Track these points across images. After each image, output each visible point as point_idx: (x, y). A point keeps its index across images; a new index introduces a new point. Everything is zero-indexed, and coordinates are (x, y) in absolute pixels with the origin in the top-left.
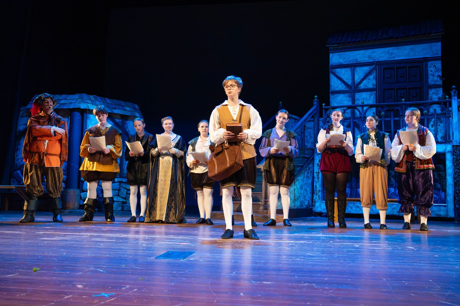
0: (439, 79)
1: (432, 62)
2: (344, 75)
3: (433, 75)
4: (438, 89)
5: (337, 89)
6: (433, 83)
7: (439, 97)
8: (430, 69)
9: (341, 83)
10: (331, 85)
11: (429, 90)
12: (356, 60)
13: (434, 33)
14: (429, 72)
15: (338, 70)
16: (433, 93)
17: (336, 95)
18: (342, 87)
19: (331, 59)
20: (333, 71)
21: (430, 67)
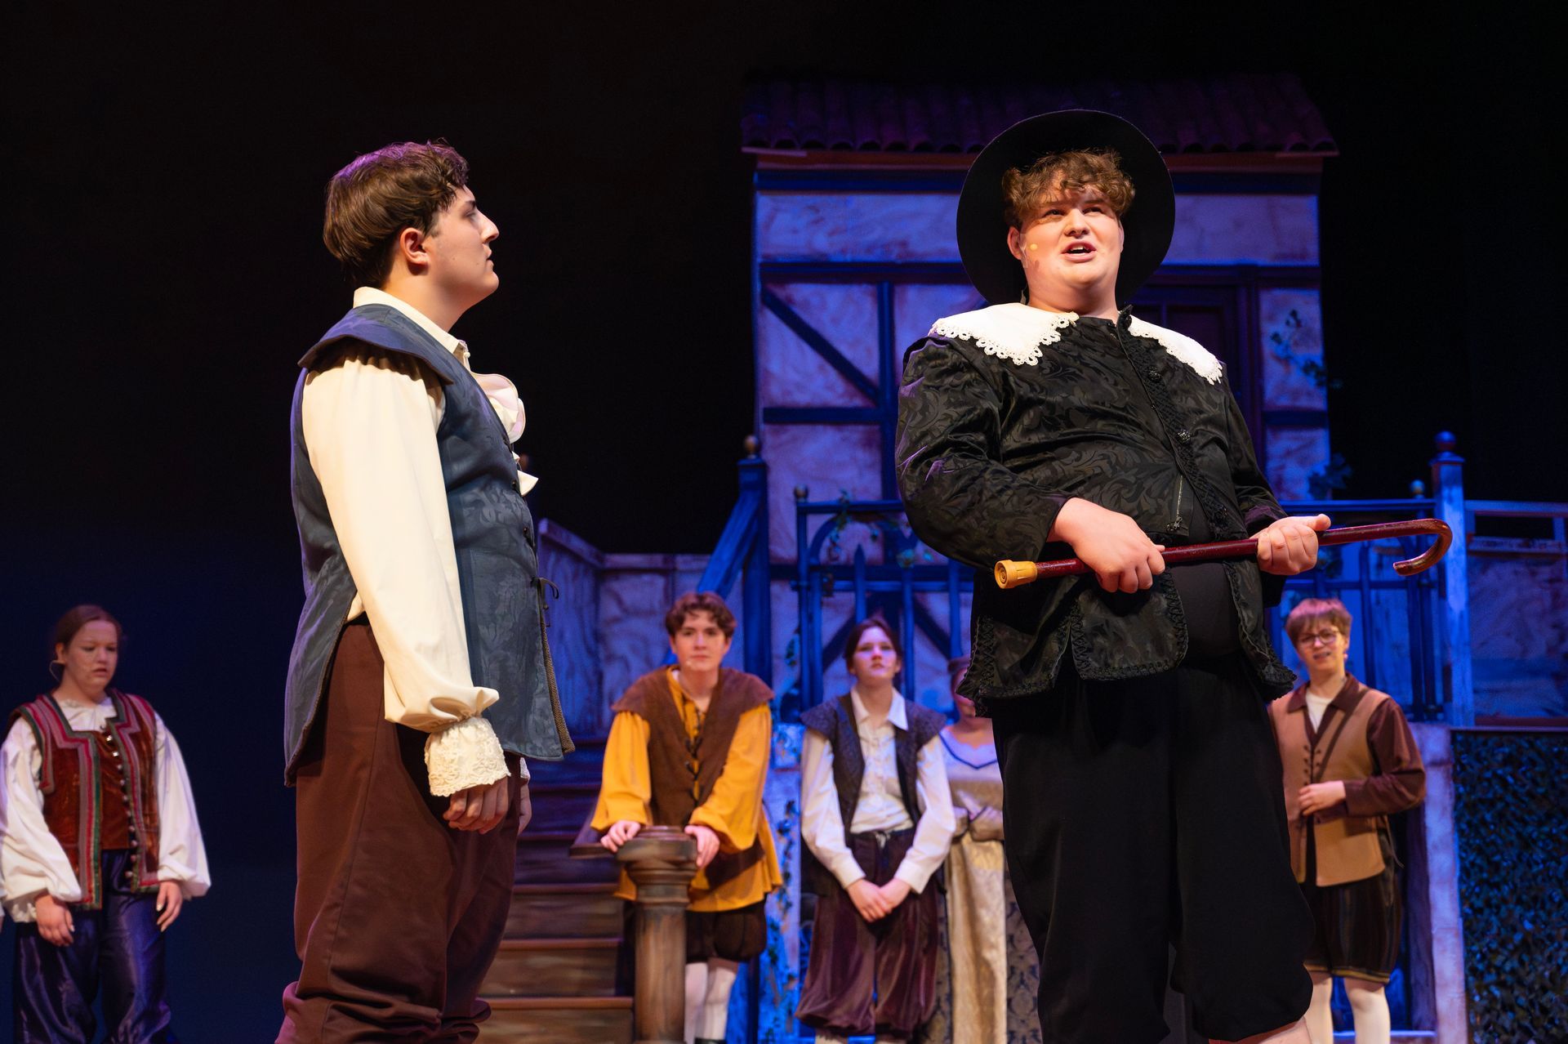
0: (1311, 382)
1: (1278, 293)
2: (835, 321)
3: (1286, 360)
4: (1306, 435)
5: (802, 399)
6: (1284, 402)
7: (1316, 474)
8: (1268, 329)
9: (821, 368)
10: (767, 371)
11: (1269, 435)
12: (904, 244)
13: (1293, 149)
14: (1268, 347)
15: (802, 293)
16: (1288, 453)
17: (795, 430)
18: (827, 388)
19: (767, 226)
20: (781, 293)
21: (1272, 318)
